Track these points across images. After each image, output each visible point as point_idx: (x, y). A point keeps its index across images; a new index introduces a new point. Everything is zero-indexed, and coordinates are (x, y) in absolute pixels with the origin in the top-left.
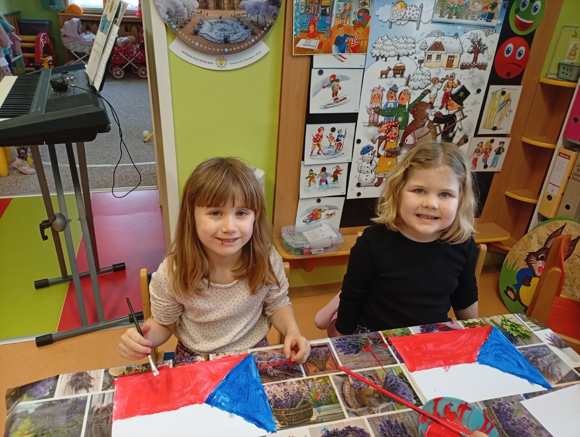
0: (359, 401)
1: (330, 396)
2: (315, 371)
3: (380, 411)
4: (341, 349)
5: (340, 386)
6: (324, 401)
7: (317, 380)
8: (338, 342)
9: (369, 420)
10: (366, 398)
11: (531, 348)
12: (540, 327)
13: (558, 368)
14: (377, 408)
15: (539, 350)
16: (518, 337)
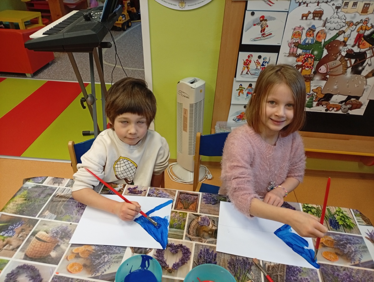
0: (197, 232)
1: (181, 224)
2: (181, 208)
3: (206, 242)
4: (205, 200)
5: (191, 220)
6: (176, 226)
7: (178, 213)
8: (206, 195)
9: (196, 245)
10: (202, 232)
11: (347, 236)
12: (367, 223)
13: (361, 255)
14: (206, 240)
15: (353, 239)
16: (341, 225)
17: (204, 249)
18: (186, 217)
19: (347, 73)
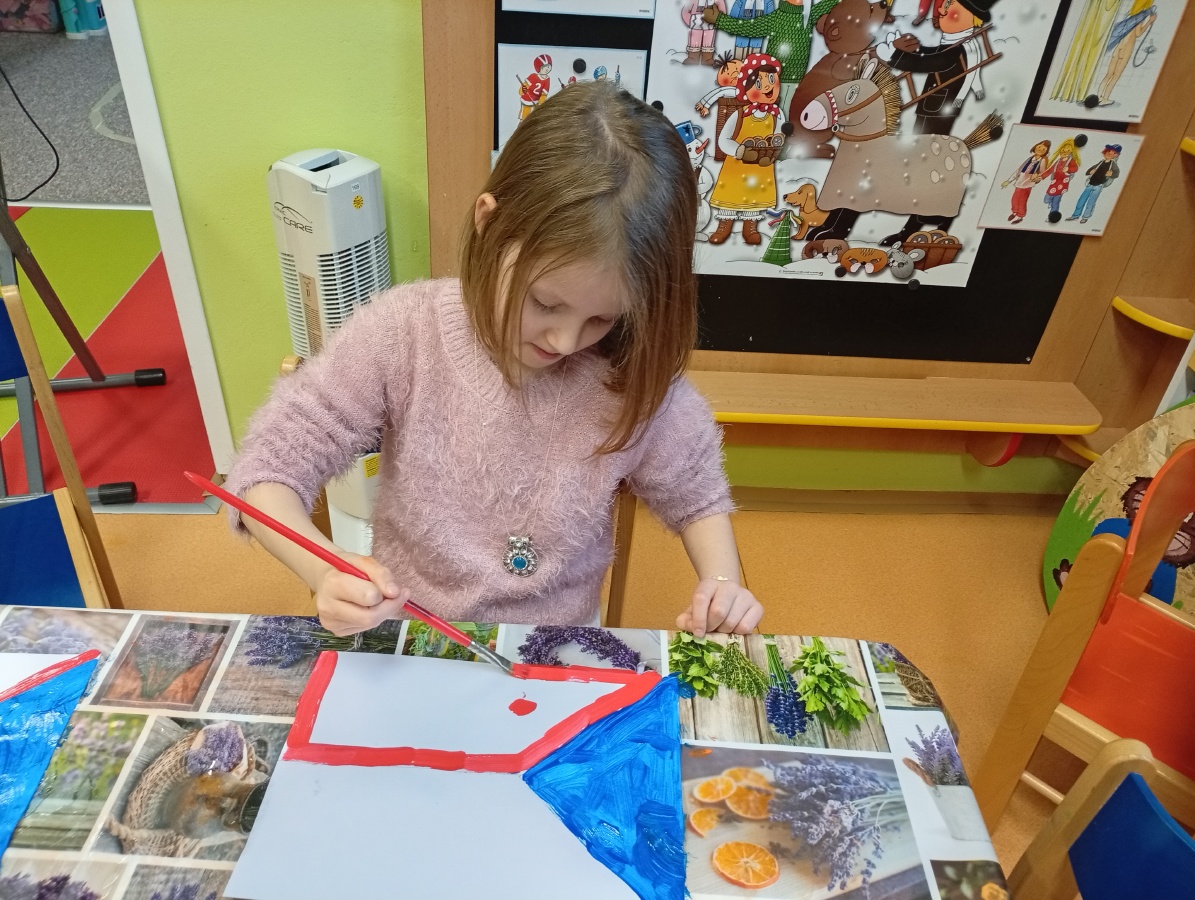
0: (166, 806)
2: (127, 695)
3: (196, 851)
6: (72, 783)
7: (104, 722)
8: (266, 625)
9: (139, 871)
10: (192, 803)
11: (832, 762)
12: (919, 699)
13: (878, 848)
14: (196, 840)
15: (854, 773)
16: (815, 716)
17: (174, 890)
18: (138, 735)
19: (903, 128)
